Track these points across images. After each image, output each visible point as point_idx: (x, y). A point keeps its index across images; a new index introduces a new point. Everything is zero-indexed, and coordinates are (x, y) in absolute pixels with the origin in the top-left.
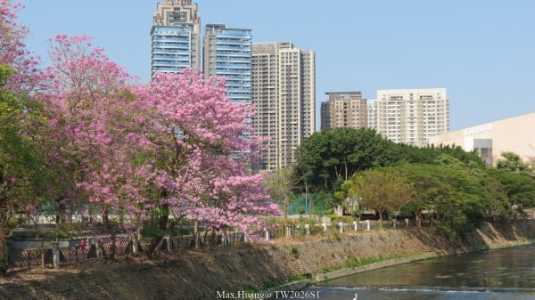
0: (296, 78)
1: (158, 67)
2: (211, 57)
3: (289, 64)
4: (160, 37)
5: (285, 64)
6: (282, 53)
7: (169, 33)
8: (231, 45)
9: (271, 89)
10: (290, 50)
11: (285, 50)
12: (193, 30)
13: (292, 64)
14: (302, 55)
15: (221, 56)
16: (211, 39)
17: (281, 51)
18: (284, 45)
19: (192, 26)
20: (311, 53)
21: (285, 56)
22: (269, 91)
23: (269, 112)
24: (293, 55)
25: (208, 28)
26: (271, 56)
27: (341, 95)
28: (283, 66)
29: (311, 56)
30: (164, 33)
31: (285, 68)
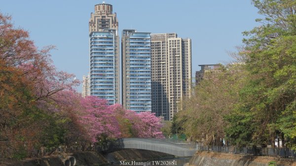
0: (179, 57)
1: (95, 56)
2: (126, 50)
3: (174, 48)
4: (96, 38)
5: (172, 48)
6: (170, 41)
7: (101, 36)
8: (138, 43)
9: (163, 64)
10: (175, 39)
11: (172, 39)
12: (115, 33)
13: (176, 48)
14: (183, 42)
15: (133, 49)
16: (126, 39)
17: (169, 39)
18: (171, 35)
19: (114, 31)
20: (189, 40)
21: (172, 42)
22: (162, 65)
23: (162, 79)
24: (177, 42)
25: (125, 32)
26: (163, 43)
27: (209, 67)
28: (170, 49)
29: (189, 42)
30: (98, 36)
31: (172, 50)
